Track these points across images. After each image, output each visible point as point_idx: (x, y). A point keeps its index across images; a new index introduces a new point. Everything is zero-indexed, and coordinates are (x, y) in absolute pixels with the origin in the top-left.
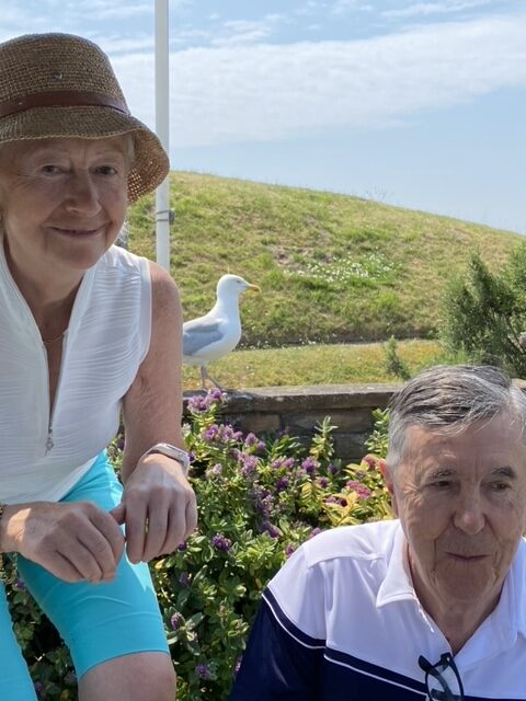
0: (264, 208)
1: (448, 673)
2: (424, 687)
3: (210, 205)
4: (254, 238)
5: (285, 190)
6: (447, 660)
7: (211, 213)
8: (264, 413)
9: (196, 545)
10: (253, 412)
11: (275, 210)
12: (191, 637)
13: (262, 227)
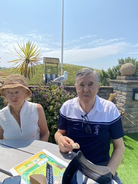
0: (76, 68)
1: (86, 117)
2: (82, 120)
3: (69, 68)
4: (74, 72)
5: (79, 66)
6: (86, 115)
7: (69, 69)
8: (71, 89)
9: (59, 105)
10: (70, 89)
11: (77, 69)
12: (58, 118)
13: (76, 71)
